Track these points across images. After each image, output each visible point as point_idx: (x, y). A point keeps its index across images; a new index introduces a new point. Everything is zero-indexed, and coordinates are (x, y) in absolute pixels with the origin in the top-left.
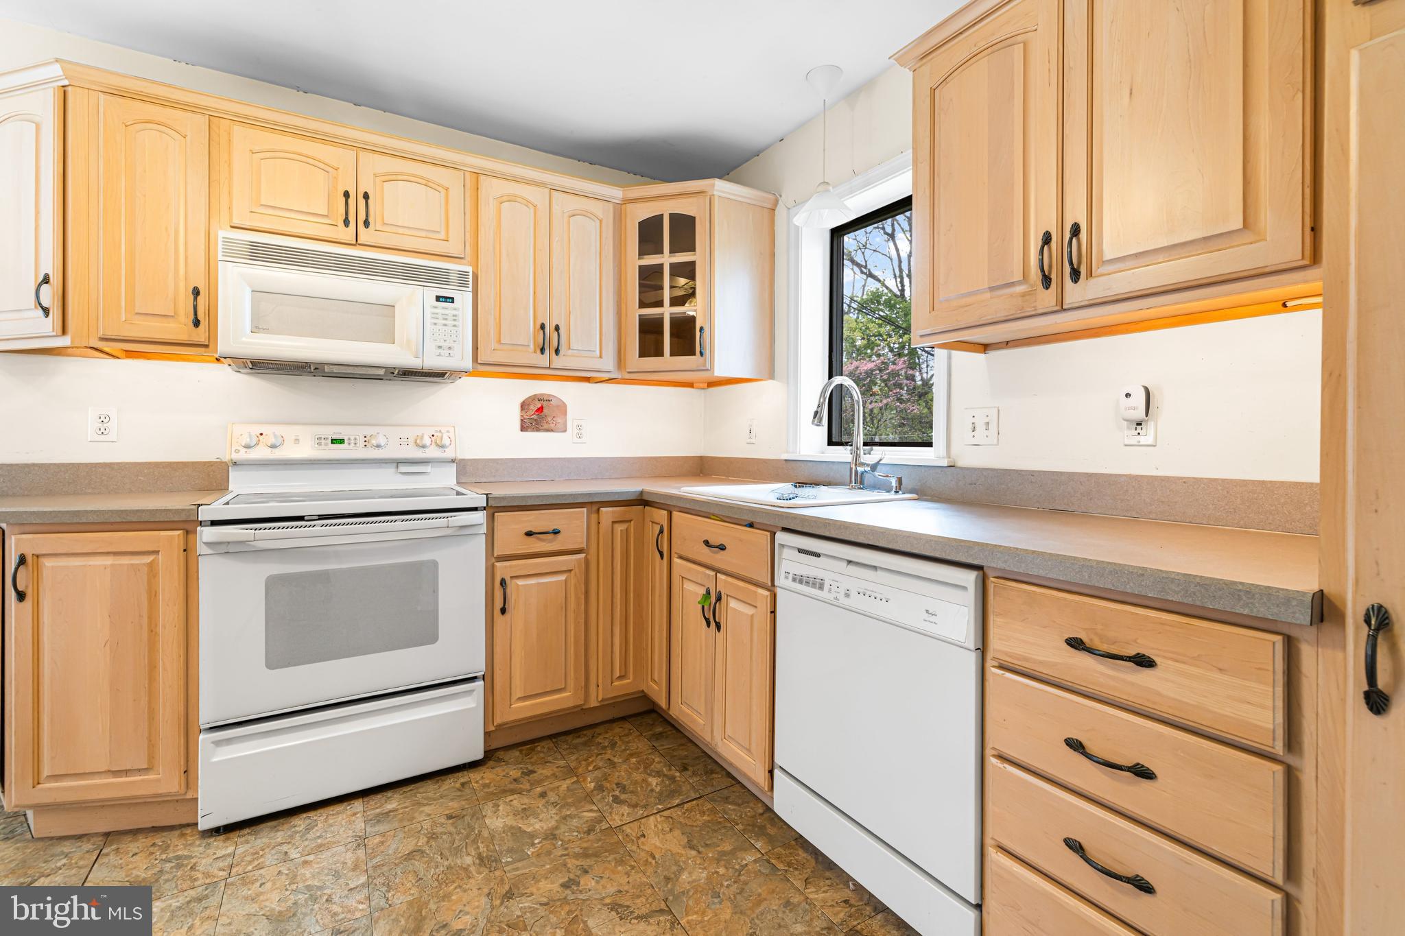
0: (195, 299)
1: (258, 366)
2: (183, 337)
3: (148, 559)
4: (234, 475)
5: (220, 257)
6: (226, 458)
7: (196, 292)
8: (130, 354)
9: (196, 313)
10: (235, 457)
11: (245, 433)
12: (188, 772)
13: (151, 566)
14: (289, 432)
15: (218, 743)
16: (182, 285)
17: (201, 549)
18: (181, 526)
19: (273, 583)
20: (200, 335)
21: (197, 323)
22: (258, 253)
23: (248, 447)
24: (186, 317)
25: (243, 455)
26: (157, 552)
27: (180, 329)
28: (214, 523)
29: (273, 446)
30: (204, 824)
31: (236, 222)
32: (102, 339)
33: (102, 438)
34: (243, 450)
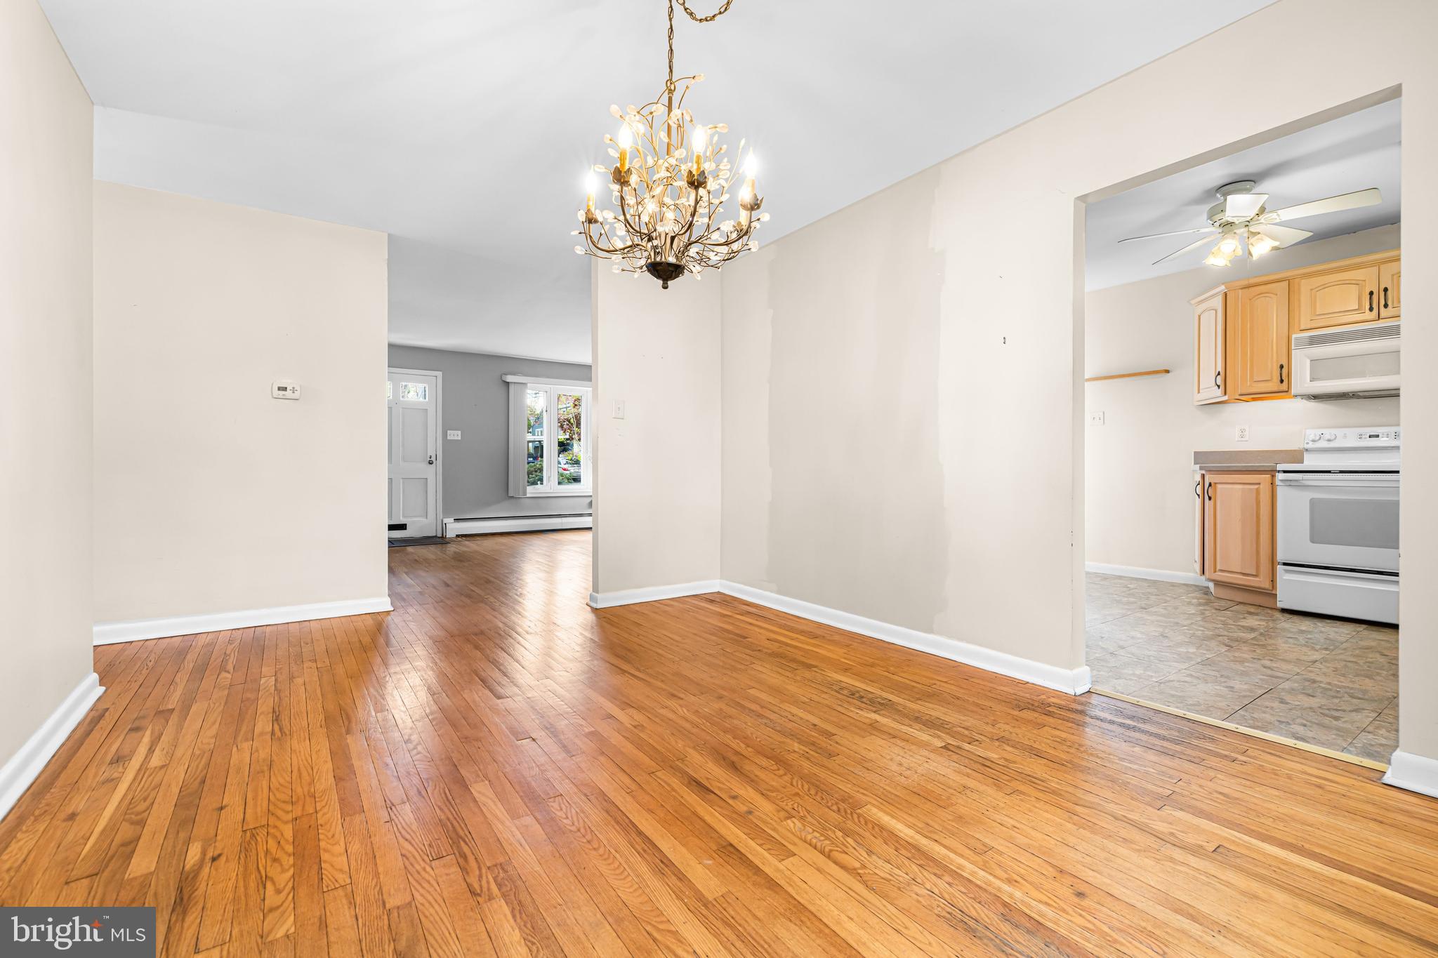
0: (1281, 370)
1: (1316, 397)
2: (1275, 389)
3: (1256, 487)
4: (1306, 456)
5: (1293, 348)
6: (1302, 447)
7: (1282, 367)
8: (1254, 399)
9: (1281, 377)
10: (1307, 446)
11: (1312, 434)
12: (1273, 581)
13: (1257, 489)
14: (1339, 432)
15: (1287, 571)
16: (1275, 365)
17: (1278, 482)
18: (1270, 473)
19: (1312, 500)
20: (1284, 386)
21: (1282, 381)
22: (1314, 341)
23: (1313, 441)
24: (1276, 378)
25: (1311, 446)
26: (1259, 484)
27: (1274, 385)
28: (1285, 472)
29: (1329, 440)
30: (1280, 605)
31: (1302, 328)
32: (1240, 395)
33: (1243, 439)
34: (1311, 443)
